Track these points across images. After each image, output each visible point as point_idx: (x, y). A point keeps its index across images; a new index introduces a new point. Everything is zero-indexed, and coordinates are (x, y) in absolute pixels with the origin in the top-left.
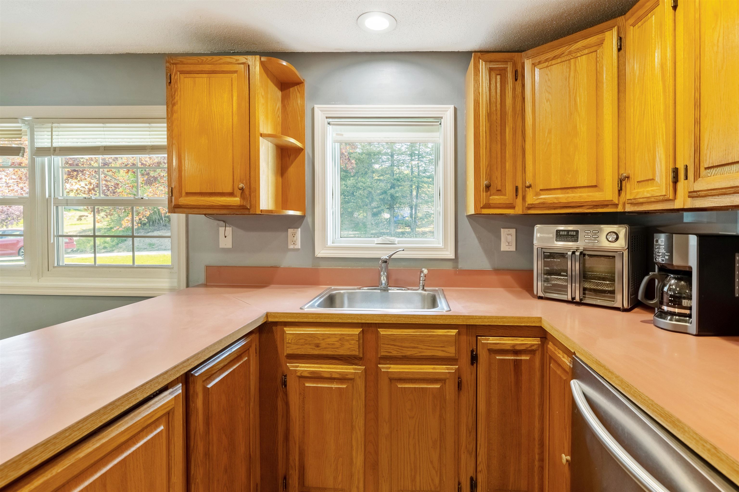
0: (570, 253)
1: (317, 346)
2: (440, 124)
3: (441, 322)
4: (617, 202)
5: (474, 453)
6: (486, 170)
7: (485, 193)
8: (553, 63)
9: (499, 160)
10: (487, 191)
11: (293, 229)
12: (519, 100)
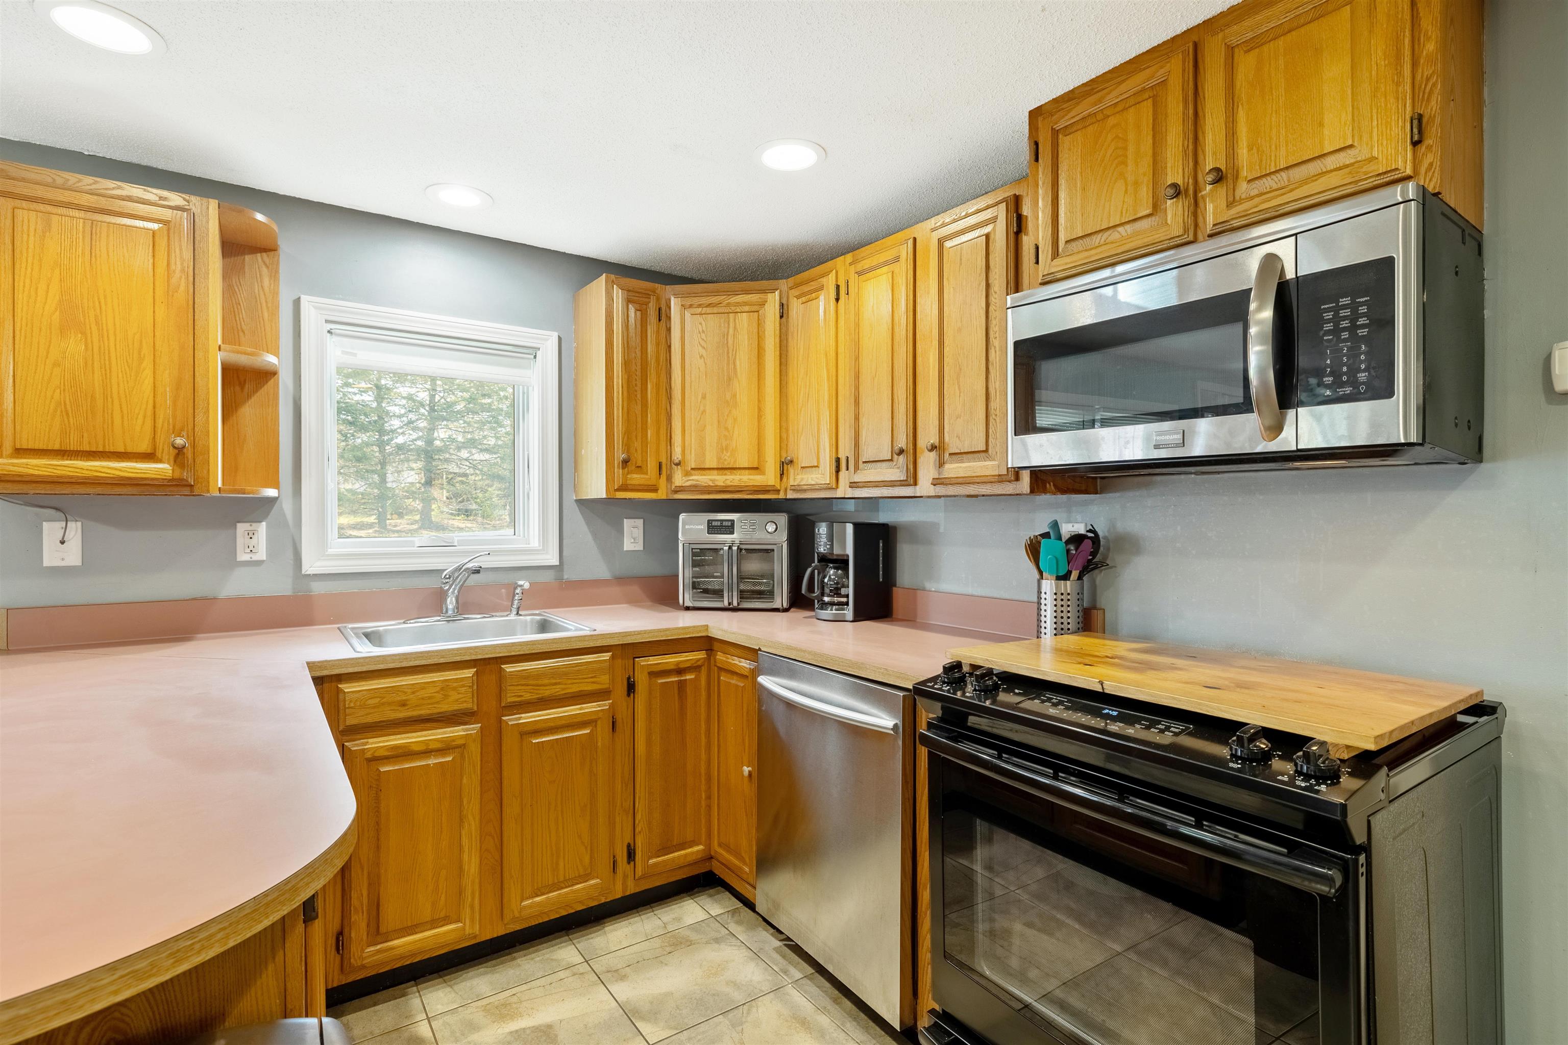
0: (726, 548)
1: (403, 704)
2: (535, 357)
3: (592, 644)
4: (779, 488)
5: (631, 812)
6: (623, 439)
7: (621, 471)
8: (708, 312)
9: (639, 425)
10: (623, 468)
11: (248, 524)
12: (663, 347)
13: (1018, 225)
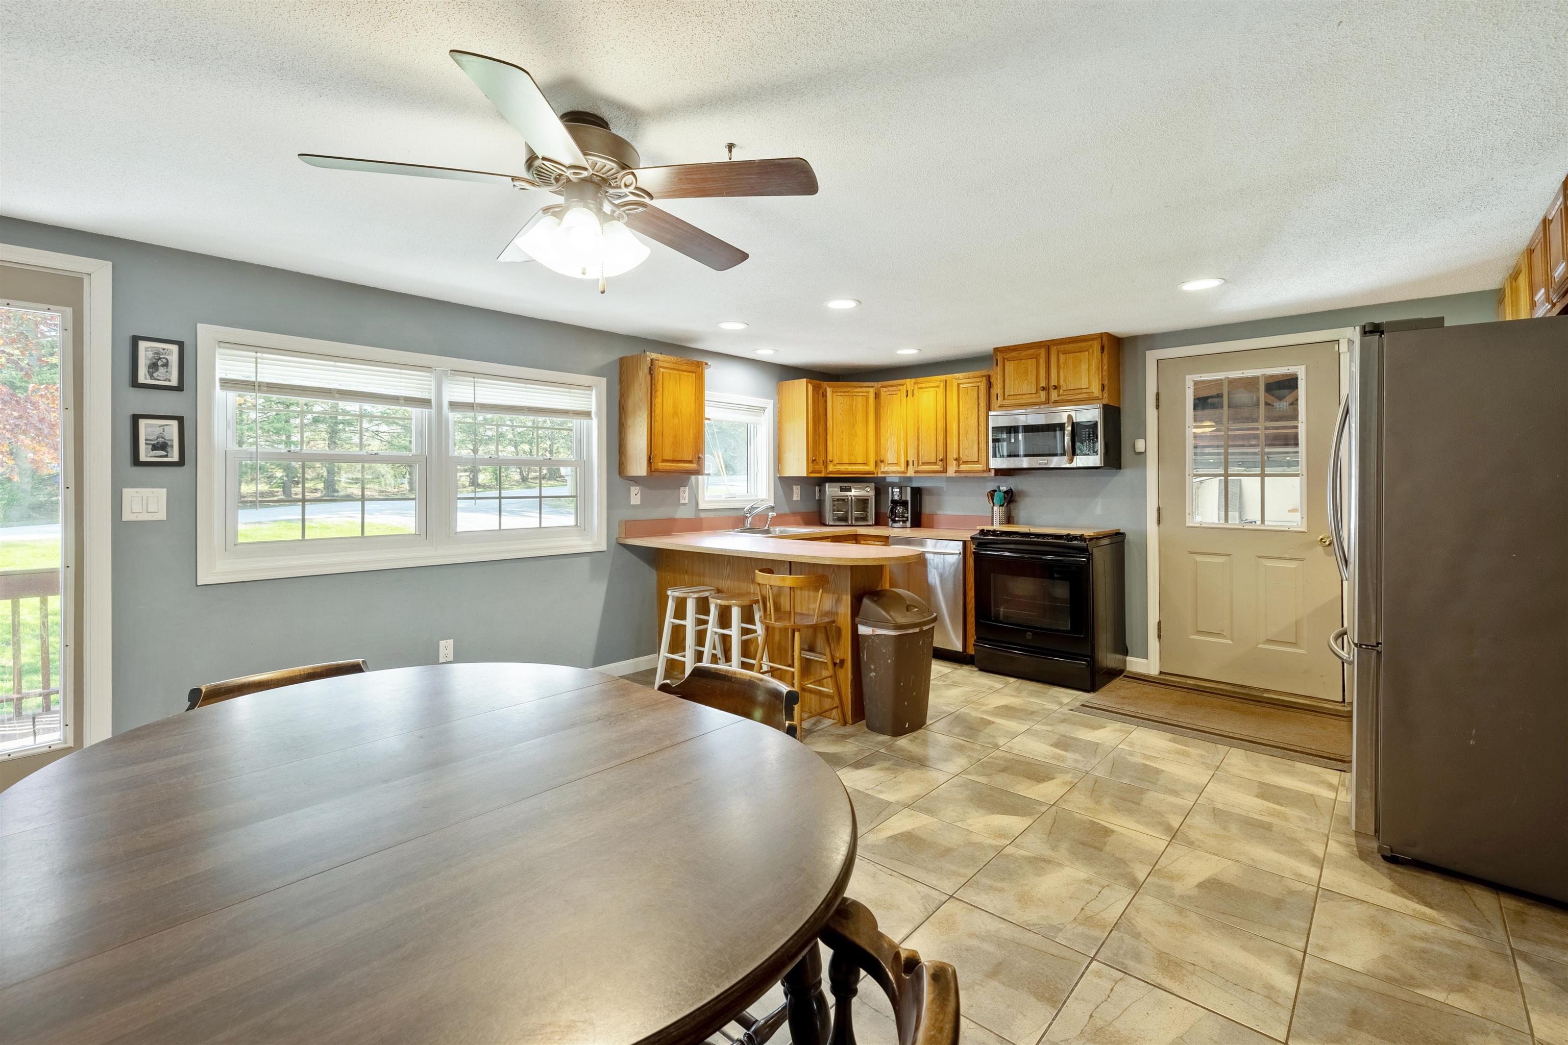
0: (846, 499)
2: (763, 411)
4: (873, 473)
8: (844, 395)
9: (817, 444)
10: (812, 464)
13: (990, 385)
